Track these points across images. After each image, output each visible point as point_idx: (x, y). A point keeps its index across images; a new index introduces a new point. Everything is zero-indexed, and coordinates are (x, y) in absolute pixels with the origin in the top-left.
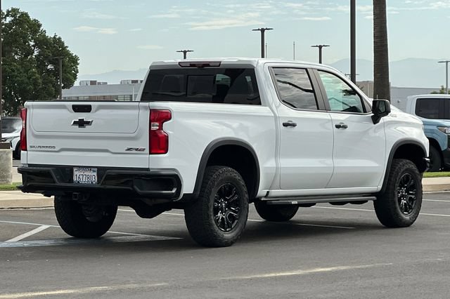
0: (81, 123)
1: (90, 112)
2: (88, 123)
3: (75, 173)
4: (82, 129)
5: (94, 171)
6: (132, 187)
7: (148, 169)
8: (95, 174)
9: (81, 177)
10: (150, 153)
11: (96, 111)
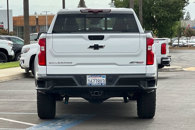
0: (96, 47)
1: (102, 39)
2: (102, 47)
3: (88, 79)
4: (96, 51)
5: (103, 77)
6: (139, 85)
7: (145, 74)
8: (105, 79)
9: (93, 81)
10: (147, 64)
11: (107, 39)
